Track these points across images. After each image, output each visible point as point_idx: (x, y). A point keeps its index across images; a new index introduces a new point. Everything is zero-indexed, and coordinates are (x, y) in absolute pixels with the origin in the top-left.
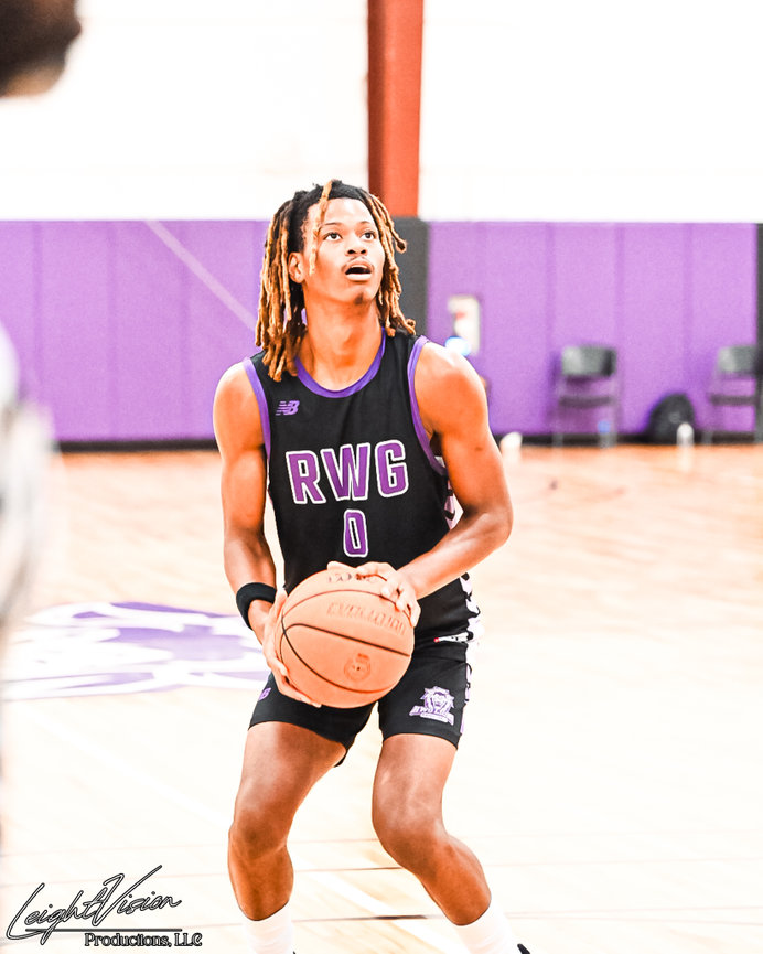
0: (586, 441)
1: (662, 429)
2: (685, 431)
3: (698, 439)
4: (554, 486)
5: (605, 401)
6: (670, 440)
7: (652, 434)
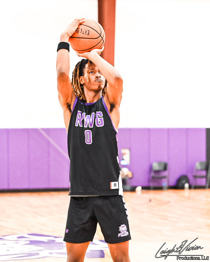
0: (159, 188)
1: (180, 185)
2: (187, 185)
3: (190, 187)
4: (150, 201)
5: (165, 177)
6: (183, 188)
7: (177, 186)
